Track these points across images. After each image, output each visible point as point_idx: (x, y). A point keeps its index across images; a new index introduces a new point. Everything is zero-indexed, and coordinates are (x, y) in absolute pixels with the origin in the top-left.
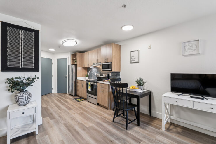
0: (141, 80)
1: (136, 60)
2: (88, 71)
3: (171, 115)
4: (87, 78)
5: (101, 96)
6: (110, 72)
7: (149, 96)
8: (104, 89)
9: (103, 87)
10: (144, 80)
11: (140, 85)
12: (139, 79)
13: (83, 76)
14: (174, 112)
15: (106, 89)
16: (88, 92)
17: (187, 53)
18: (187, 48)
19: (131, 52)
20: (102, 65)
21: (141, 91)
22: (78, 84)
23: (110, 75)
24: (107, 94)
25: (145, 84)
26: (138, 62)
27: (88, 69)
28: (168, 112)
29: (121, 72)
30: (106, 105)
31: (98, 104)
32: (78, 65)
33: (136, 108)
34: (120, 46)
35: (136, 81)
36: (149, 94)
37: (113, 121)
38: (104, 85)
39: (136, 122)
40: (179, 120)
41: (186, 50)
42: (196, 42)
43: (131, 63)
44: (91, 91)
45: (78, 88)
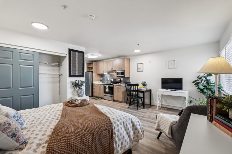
0: (145, 82)
1: (141, 70)
2: (101, 77)
3: (162, 102)
4: (101, 82)
5: (117, 95)
6: (122, 78)
7: (149, 92)
8: (119, 89)
9: (119, 88)
10: (147, 83)
11: (144, 86)
12: (143, 82)
13: (97, 81)
14: (163, 101)
15: (121, 89)
16: (105, 92)
17: (170, 67)
18: (170, 64)
19: (138, 64)
20: (117, 73)
21: (145, 89)
22: (94, 87)
23: (122, 79)
24: (122, 92)
25: (147, 85)
26: (143, 71)
27: (102, 75)
28: (160, 99)
29: (130, 78)
30: (121, 100)
31: (114, 101)
32: (94, 72)
33: (143, 99)
34: (130, 59)
35: (142, 84)
36: (150, 91)
37: (129, 107)
38: (119, 86)
39: (142, 107)
40: (166, 104)
41: (170, 65)
42: (173, 62)
43: (138, 71)
44: (108, 91)
45: (94, 90)
